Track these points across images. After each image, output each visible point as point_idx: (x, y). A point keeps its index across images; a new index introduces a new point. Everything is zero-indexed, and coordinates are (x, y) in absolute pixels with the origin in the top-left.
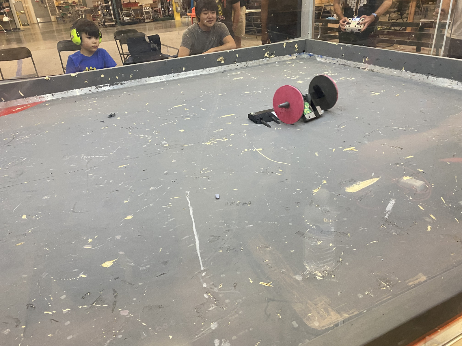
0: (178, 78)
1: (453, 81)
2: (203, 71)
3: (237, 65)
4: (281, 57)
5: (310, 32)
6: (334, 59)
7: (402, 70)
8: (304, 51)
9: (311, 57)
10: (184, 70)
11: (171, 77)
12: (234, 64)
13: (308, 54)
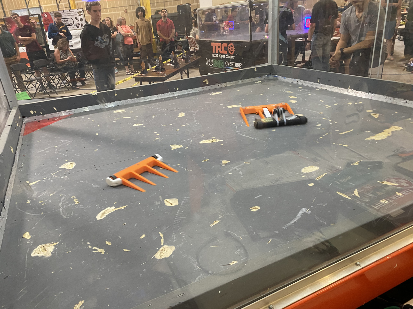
0: (173, 96)
1: (388, 97)
2: (192, 90)
3: (219, 86)
4: (253, 79)
5: (276, 58)
6: (295, 79)
7: (348, 88)
8: (270, 74)
9: (276, 78)
10: (178, 89)
11: (168, 95)
12: (216, 85)
13: (274, 75)
